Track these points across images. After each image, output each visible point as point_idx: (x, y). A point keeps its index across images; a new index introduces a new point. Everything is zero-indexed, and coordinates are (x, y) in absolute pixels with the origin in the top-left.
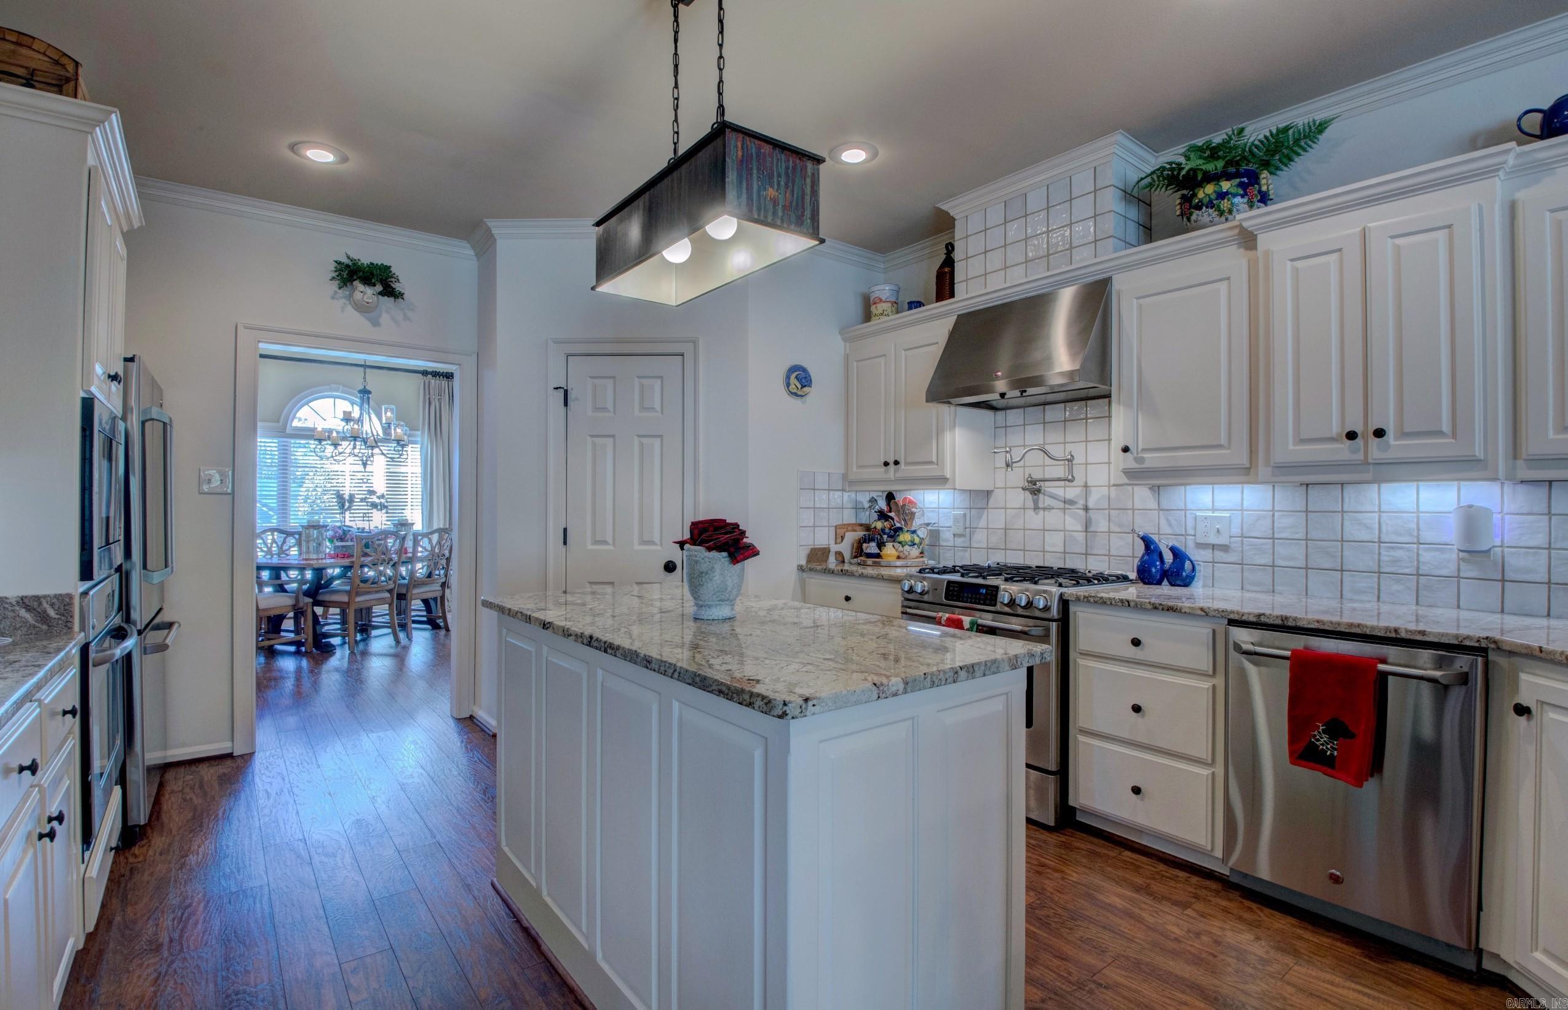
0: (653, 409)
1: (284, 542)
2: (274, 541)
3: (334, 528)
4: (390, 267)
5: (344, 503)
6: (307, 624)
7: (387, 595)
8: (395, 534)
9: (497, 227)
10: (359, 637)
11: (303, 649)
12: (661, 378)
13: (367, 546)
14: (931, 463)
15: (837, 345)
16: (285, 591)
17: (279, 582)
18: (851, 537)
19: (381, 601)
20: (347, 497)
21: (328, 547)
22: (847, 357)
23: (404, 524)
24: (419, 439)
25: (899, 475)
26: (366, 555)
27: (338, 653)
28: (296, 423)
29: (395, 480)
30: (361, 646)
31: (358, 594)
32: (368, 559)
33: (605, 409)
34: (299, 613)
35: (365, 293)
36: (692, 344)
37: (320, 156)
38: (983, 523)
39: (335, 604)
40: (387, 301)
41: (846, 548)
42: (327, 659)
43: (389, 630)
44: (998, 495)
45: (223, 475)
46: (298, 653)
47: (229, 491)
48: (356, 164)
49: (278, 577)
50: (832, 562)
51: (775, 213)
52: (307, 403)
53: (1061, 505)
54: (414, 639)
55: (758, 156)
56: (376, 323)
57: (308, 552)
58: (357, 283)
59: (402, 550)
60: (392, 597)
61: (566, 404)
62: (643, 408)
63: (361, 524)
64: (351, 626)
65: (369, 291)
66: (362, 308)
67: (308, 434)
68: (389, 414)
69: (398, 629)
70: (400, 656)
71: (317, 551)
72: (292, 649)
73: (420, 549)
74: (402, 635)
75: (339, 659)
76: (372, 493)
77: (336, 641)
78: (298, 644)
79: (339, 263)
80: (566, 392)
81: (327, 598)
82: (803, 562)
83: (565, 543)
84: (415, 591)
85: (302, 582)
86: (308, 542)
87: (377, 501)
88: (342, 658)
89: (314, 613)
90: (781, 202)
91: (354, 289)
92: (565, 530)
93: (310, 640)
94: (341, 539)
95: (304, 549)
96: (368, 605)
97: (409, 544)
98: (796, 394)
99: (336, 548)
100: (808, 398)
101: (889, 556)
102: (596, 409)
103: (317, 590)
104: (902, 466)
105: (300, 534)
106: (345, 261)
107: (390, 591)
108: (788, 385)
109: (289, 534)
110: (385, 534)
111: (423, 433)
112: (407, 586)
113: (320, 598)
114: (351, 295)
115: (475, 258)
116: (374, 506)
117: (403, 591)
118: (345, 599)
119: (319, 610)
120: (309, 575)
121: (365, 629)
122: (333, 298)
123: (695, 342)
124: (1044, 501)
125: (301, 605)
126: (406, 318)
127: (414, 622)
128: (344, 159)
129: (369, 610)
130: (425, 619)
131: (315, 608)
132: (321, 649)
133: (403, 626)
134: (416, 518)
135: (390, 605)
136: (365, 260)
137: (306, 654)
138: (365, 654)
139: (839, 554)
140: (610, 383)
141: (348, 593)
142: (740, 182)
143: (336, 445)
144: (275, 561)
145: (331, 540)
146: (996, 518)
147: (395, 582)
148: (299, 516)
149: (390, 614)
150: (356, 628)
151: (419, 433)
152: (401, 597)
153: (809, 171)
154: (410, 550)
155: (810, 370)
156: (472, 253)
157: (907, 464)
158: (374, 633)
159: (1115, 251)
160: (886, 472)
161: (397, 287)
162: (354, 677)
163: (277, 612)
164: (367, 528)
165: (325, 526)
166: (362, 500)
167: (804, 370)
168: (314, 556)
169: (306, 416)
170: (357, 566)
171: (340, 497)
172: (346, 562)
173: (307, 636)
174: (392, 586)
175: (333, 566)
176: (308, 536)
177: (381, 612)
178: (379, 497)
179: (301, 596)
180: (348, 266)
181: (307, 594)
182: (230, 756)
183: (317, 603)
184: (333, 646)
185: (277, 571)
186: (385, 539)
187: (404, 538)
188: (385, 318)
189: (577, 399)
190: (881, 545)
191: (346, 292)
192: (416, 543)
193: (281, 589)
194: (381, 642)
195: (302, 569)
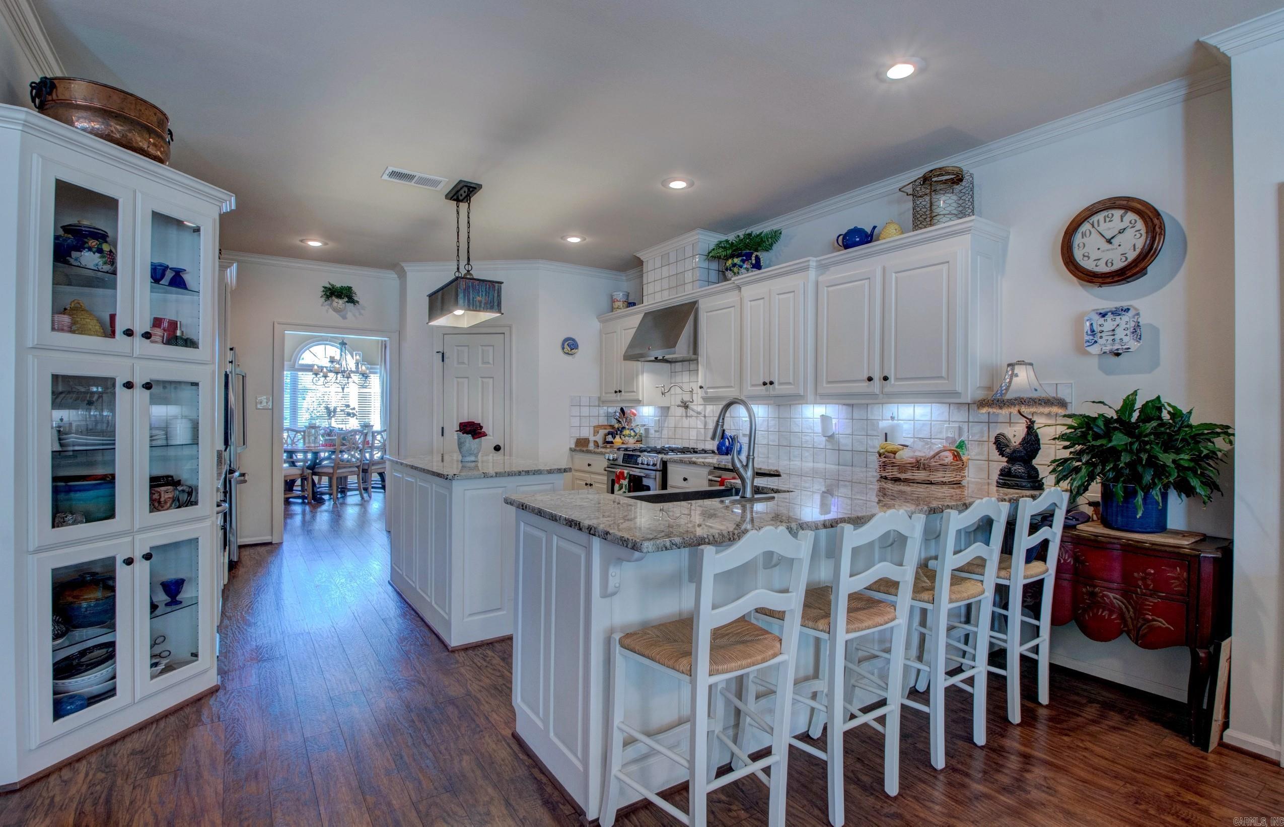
0: (488, 363)
1: (295, 437)
2: (288, 436)
3: (325, 429)
4: (351, 288)
5: (330, 413)
6: (309, 486)
7: (356, 469)
8: (361, 432)
9: (408, 267)
10: (339, 495)
11: (306, 501)
12: (493, 346)
13: (344, 439)
14: (634, 392)
15: (596, 325)
16: (295, 466)
17: (292, 460)
18: (602, 432)
19: (352, 473)
20: (332, 409)
21: (321, 439)
22: (601, 331)
23: (367, 426)
24: (378, 371)
25: (622, 398)
26: (344, 445)
27: (327, 503)
28: (301, 362)
29: (364, 399)
30: (341, 500)
31: (339, 468)
32: (344, 448)
33: (463, 363)
34: (304, 479)
35: (339, 303)
36: (508, 328)
37: (315, 244)
38: (666, 425)
39: (325, 474)
40: (350, 305)
41: (599, 438)
42: (320, 506)
43: (357, 492)
44: (672, 409)
45: (268, 399)
46: (303, 503)
47: (270, 407)
48: (331, 245)
49: (291, 457)
50: (591, 446)
51: (480, 306)
52: (308, 349)
53: (696, 415)
54: (373, 497)
55: (473, 286)
56: (344, 318)
57: (309, 443)
58: (334, 298)
59: (365, 442)
60: (359, 471)
61: (443, 361)
62: (483, 363)
63: (340, 426)
64: (335, 488)
65: (341, 301)
66: (336, 310)
67: (308, 368)
68: (358, 357)
69: (363, 492)
70: (363, 504)
71: (315, 442)
72: (300, 501)
73: (376, 442)
74: (365, 495)
75: (328, 505)
76: (348, 406)
77: (326, 497)
78: (303, 498)
79: (325, 288)
80: (443, 354)
81: (320, 470)
82: (573, 446)
83: (443, 435)
84: (373, 468)
85: (305, 461)
86: (309, 436)
87: (351, 411)
88: (329, 505)
89: (313, 480)
90: (483, 302)
91: (333, 301)
92: (443, 428)
93: (311, 495)
94: (329, 435)
95: (307, 441)
96: (345, 475)
97: (370, 438)
98: (568, 354)
99: (326, 440)
100: (576, 355)
101: (617, 442)
102: (459, 363)
103: (314, 467)
104: (623, 393)
105: (304, 432)
106: (328, 286)
107: (358, 467)
108: (563, 348)
109: (297, 432)
110: (355, 432)
111: (381, 365)
112: (368, 464)
113: (316, 470)
114: (331, 304)
115: (397, 279)
116: (349, 414)
117: (366, 467)
118: (331, 471)
119: (316, 478)
120: (310, 456)
121: (343, 491)
122: (322, 305)
123: (510, 327)
124: (690, 413)
125: (305, 474)
126: (360, 314)
127: (373, 488)
128: (326, 244)
129: (346, 478)
130: (380, 486)
131: (314, 477)
132: (316, 500)
133: (366, 489)
134: (376, 422)
135: (358, 475)
136: (338, 285)
137: (309, 503)
138: (343, 504)
139: (596, 442)
140: (466, 349)
141: (333, 467)
142: (464, 296)
143: (325, 376)
144: (289, 447)
145: (323, 436)
146: (671, 422)
147: (361, 461)
148: (303, 420)
149: (358, 483)
150: (337, 490)
151: (378, 367)
152: (365, 471)
153: (496, 288)
154: (370, 442)
155: (577, 340)
156: (396, 276)
157: (625, 392)
158: (349, 493)
159: (701, 287)
160: (617, 396)
161: (356, 299)
162: (337, 516)
163: (292, 478)
164: (344, 429)
165: (319, 427)
166: (342, 411)
167: (573, 340)
168: (313, 445)
169: (307, 358)
170: (338, 452)
171: (327, 408)
172: (332, 448)
173: (308, 493)
174: (359, 464)
175: (325, 451)
176: (309, 433)
177: (353, 480)
178: (352, 409)
179: (305, 469)
180: (330, 289)
181: (308, 468)
182: (270, 543)
183: (314, 474)
184: (324, 499)
185: (291, 453)
186: (356, 434)
187: (366, 435)
188: (349, 315)
189: (448, 358)
190: (614, 437)
191: (329, 302)
192: (374, 438)
193: (293, 464)
194: (353, 498)
195: (305, 452)
